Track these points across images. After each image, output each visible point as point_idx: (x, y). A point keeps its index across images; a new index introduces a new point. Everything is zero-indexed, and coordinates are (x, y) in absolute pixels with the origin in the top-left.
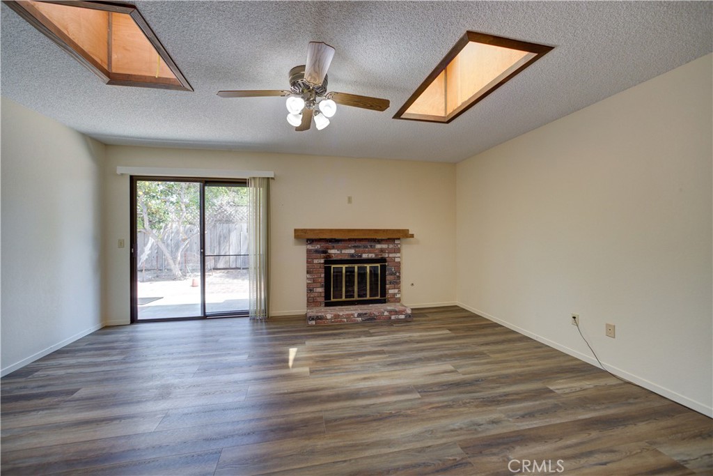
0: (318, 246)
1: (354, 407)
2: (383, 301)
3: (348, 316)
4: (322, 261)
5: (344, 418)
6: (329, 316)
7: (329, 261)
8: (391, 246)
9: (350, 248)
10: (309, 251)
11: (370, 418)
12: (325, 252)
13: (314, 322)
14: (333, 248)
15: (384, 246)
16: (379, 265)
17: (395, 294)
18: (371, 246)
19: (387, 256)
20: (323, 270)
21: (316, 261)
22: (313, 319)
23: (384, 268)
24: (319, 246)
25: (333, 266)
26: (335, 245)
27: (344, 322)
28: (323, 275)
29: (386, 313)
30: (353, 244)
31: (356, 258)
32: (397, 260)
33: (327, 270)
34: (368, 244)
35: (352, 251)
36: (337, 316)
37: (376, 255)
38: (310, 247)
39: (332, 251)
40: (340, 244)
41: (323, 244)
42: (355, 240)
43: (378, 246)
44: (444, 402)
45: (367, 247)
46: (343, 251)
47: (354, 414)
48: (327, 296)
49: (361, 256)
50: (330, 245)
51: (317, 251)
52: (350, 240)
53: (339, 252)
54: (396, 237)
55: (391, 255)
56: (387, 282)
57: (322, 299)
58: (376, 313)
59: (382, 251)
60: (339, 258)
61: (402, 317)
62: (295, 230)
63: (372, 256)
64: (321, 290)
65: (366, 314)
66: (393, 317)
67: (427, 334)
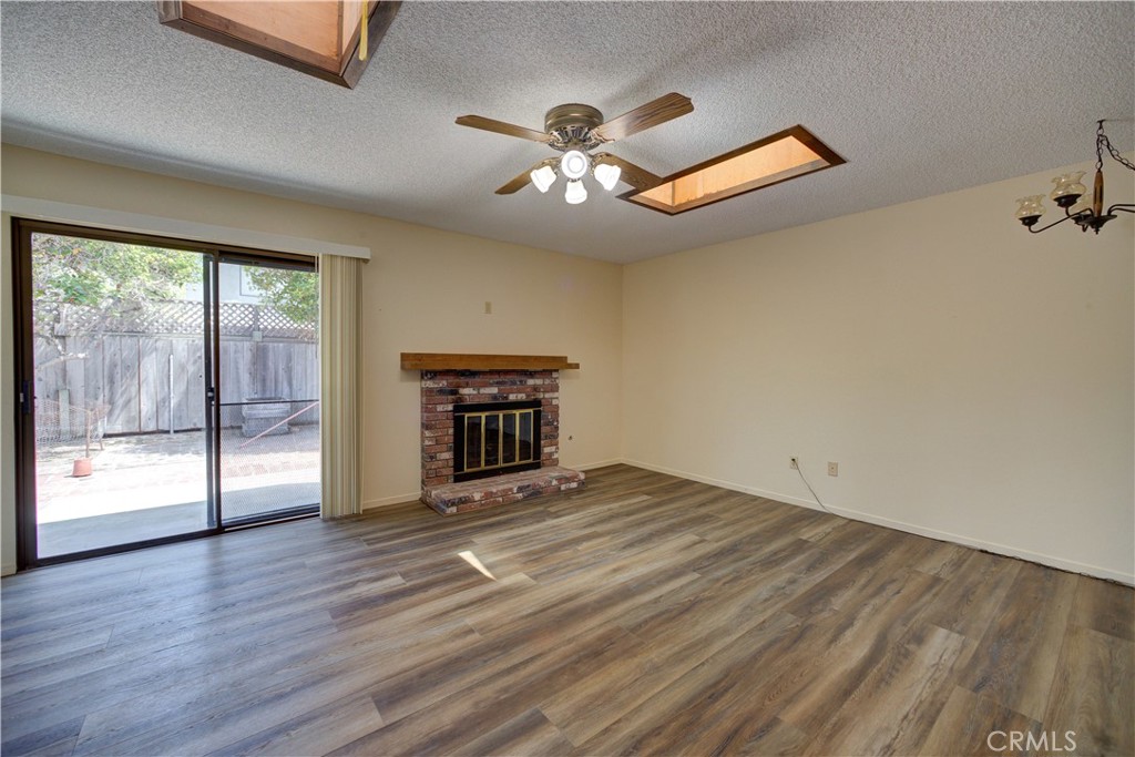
0: (443, 383)
1: (644, 605)
2: (537, 466)
3: (505, 493)
4: (450, 407)
5: (646, 622)
6: (477, 496)
7: (460, 407)
8: (547, 382)
9: (491, 385)
10: (427, 392)
11: (675, 612)
12: (454, 392)
13: (454, 509)
14: (467, 385)
15: (538, 382)
16: (531, 411)
17: (551, 454)
18: (521, 382)
19: (542, 396)
20: (451, 423)
21: (440, 408)
22: (453, 504)
23: (538, 415)
24: (445, 382)
25: (467, 415)
26: (470, 380)
27: (499, 502)
28: (451, 431)
29: (555, 483)
30: (497, 379)
31: (501, 401)
32: (554, 402)
33: (458, 422)
34: (517, 378)
35: (495, 390)
36: (489, 495)
37: (528, 396)
38: (430, 384)
39: (465, 391)
40: (478, 379)
41: (452, 380)
42: (498, 372)
43: (531, 382)
44: (728, 575)
45: (514, 384)
46: (482, 391)
47: (653, 613)
48: (458, 465)
49: (506, 398)
50: (462, 380)
51: (441, 391)
52: (492, 372)
53: (475, 392)
54: (551, 367)
55: (547, 395)
56: (542, 436)
57: (450, 471)
58: (542, 484)
59: (536, 389)
60: (476, 401)
61: (574, 485)
62: (403, 355)
63: (522, 397)
64: (448, 455)
65: (528, 486)
66: (563, 487)
67: (626, 502)
